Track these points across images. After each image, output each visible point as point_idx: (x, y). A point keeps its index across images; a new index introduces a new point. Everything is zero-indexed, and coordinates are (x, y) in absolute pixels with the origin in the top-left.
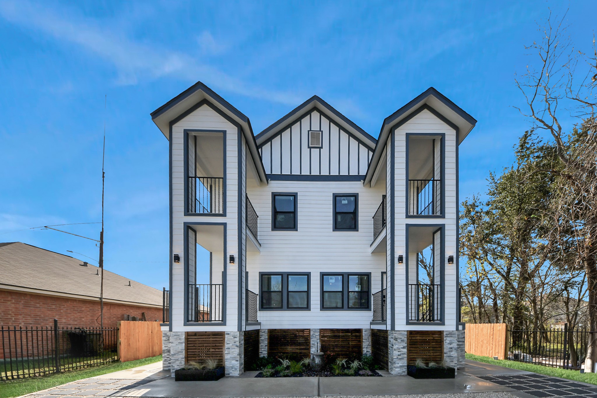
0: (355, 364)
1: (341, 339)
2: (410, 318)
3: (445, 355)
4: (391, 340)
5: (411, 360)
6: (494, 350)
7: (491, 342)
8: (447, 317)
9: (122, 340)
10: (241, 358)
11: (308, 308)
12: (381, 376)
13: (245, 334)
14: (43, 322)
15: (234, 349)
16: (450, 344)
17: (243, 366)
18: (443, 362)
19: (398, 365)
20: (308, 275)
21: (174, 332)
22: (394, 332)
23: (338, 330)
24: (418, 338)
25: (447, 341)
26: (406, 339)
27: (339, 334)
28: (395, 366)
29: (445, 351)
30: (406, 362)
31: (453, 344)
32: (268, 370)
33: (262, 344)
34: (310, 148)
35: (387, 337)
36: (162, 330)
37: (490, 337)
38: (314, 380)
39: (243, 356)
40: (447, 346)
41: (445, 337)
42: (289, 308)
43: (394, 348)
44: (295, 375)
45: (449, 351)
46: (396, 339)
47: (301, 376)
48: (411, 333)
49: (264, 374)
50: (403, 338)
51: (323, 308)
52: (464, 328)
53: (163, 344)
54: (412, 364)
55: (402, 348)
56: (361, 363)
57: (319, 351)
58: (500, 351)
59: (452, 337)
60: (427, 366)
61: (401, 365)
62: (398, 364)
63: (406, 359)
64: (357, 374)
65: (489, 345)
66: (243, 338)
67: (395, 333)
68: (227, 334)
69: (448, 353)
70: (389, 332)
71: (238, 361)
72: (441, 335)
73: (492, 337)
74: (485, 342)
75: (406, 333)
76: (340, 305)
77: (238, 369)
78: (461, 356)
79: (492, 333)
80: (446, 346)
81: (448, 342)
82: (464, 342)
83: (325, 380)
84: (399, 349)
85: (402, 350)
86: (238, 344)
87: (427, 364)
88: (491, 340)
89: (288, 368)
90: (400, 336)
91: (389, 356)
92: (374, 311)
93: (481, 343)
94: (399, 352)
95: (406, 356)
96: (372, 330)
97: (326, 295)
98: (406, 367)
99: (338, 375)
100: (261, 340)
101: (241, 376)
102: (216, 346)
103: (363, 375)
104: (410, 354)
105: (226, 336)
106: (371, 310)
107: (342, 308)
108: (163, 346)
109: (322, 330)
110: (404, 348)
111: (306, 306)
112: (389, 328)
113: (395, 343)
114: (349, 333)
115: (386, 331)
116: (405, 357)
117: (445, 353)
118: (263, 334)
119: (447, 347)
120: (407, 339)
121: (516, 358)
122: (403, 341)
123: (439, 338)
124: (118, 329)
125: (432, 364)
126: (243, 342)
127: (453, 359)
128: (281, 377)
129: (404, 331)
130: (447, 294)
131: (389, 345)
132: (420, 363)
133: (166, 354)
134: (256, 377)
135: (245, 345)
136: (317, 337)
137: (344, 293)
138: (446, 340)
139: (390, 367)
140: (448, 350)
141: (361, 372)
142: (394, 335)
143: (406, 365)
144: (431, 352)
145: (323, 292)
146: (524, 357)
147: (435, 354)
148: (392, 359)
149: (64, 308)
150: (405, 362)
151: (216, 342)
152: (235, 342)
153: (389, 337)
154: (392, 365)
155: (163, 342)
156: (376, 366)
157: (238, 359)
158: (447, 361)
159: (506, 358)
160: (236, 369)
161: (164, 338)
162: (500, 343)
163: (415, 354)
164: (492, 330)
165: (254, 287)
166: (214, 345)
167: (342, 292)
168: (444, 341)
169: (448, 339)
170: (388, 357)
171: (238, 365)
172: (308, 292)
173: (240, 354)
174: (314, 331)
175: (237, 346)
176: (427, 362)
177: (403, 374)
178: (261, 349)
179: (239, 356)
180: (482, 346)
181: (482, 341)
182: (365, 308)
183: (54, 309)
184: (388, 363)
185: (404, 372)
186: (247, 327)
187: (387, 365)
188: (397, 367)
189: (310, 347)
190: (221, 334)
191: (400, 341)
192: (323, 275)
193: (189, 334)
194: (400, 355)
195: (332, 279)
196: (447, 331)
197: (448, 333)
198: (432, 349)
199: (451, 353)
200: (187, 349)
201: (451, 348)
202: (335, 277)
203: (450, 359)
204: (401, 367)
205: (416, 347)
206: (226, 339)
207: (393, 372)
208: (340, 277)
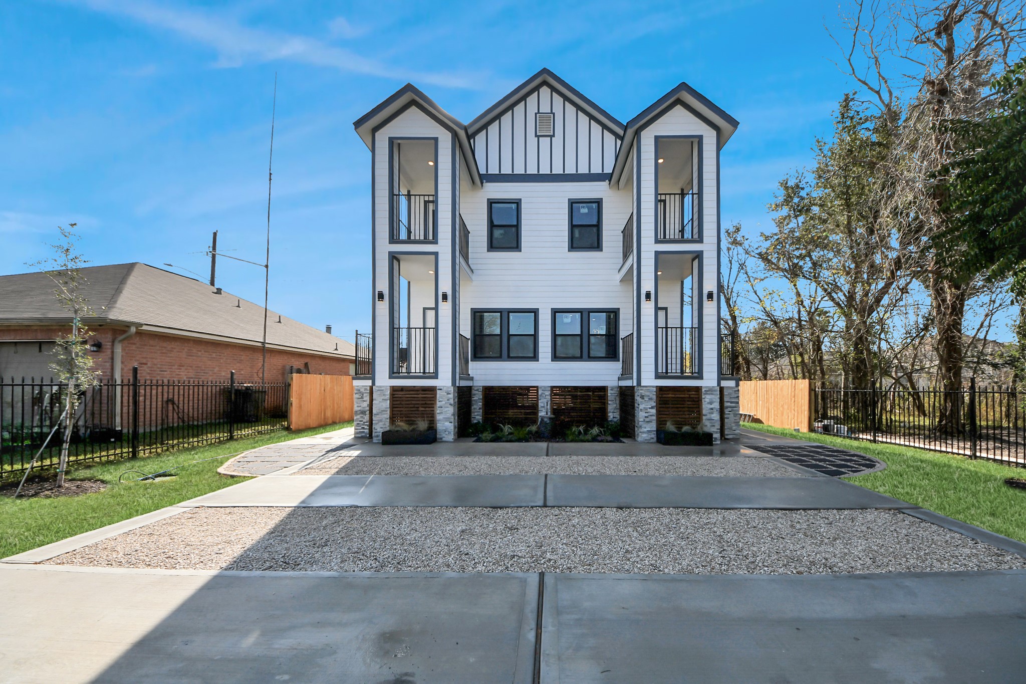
0: (595, 431)
1: (579, 401)
2: (669, 371)
3: (704, 418)
4: (638, 398)
5: (660, 423)
6: (796, 418)
7: (793, 408)
8: (705, 369)
9: (293, 400)
10: (455, 419)
11: (535, 357)
12: (624, 442)
13: (458, 390)
14: (203, 376)
15: (448, 407)
16: (711, 403)
17: (456, 430)
18: (699, 427)
19: (645, 430)
20: (535, 312)
21: (378, 387)
22: (640, 388)
24: (670, 395)
26: (654, 397)
28: (642, 431)
29: (704, 412)
30: (655, 425)
31: (715, 404)
32: (487, 435)
33: (475, 407)
35: (633, 396)
36: (354, 385)
37: (791, 399)
38: (543, 445)
39: (456, 418)
41: (704, 394)
42: (510, 358)
43: (640, 408)
44: (520, 440)
45: (710, 413)
46: (642, 397)
47: (527, 441)
48: (661, 389)
49: (484, 438)
50: (651, 396)
51: (555, 357)
52: (737, 385)
53: (355, 403)
54: (663, 429)
55: (649, 408)
56: (602, 430)
57: (549, 414)
58: (803, 420)
59: (712, 394)
60: (680, 431)
61: (649, 429)
62: (646, 428)
63: (655, 421)
64: (594, 439)
65: (791, 412)
66: (456, 395)
67: (642, 390)
68: (439, 389)
69: (708, 414)
70: (636, 388)
71: (451, 422)
72: (698, 391)
73: (793, 399)
74: (786, 407)
75: (655, 389)
76: (577, 354)
77: (452, 433)
78: (734, 422)
79: (793, 394)
80: (706, 407)
81: (707, 400)
82: (738, 403)
83: (555, 445)
84: (647, 410)
85: (649, 410)
86: (452, 401)
87: (679, 428)
88: (793, 405)
89: (510, 434)
90: (648, 394)
91: (636, 419)
92: (623, 362)
93: (781, 409)
94: (646, 413)
95: (654, 418)
96: (621, 387)
97: (559, 340)
98: (655, 432)
99: (572, 441)
100: (475, 400)
101: (455, 440)
102: (426, 404)
103: (602, 441)
104: (660, 416)
105: (438, 392)
106: (619, 361)
107: (580, 358)
108: (355, 406)
109: (552, 388)
110: (652, 408)
111: (532, 355)
112: (635, 384)
113: (641, 402)
114: (590, 391)
115: (633, 387)
116: (653, 420)
117: (704, 415)
118: (477, 392)
120: (657, 397)
121: (826, 430)
122: (651, 399)
123: (696, 396)
124: (289, 386)
125: (686, 428)
126: (456, 400)
127: (714, 423)
128: (504, 442)
129: (653, 387)
130: (706, 340)
131: (636, 405)
132: (671, 427)
133: (358, 417)
134: (474, 442)
135: (458, 404)
136: (546, 396)
137: (585, 336)
138: (704, 398)
139: (636, 434)
140: (707, 412)
141: (599, 438)
142: (641, 391)
143: (655, 429)
144: (686, 413)
145: (555, 336)
146: (837, 430)
147: (691, 416)
148: (639, 421)
149: (224, 356)
150: (653, 426)
151: (425, 399)
152: (448, 400)
153: (636, 394)
154: (638, 430)
155: (355, 400)
156: (622, 434)
157: (452, 420)
158: (706, 426)
159: (811, 429)
160: (449, 433)
161: (357, 396)
162: (803, 408)
163: (665, 416)
164: (793, 390)
165: (466, 329)
166: (424, 402)
167: (581, 336)
168: (703, 400)
169: (708, 397)
170: (634, 422)
171: (452, 428)
172: (535, 336)
173: (454, 415)
174: (543, 388)
175: (451, 405)
176: (679, 425)
177: (652, 441)
178: (475, 412)
179: (453, 417)
180: (782, 414)
181: (782, 406)
182: (612, 358)
183: (214, 358)
184: (635, 428)
185: (653, 438)
186: (461, 381)
187: (634, 431)
188: (644, 432)
189: (538, 410)
190: (432, 390)
191: (647, 399)
192: (555, 312)
193: (394, 390)
194: (647, 417)
195: (567, 317)
196: (706, 387)
197: (707, 389)
198: (687, 409)
199: (713, 415)
200: (393, 407)
201: (712, 409)
202: (571, 315)
203: (711, 423)
204: (649, 431)
205: (667, 408)
206: (438, 396)
207: (639, 439)
208: (578, 315)
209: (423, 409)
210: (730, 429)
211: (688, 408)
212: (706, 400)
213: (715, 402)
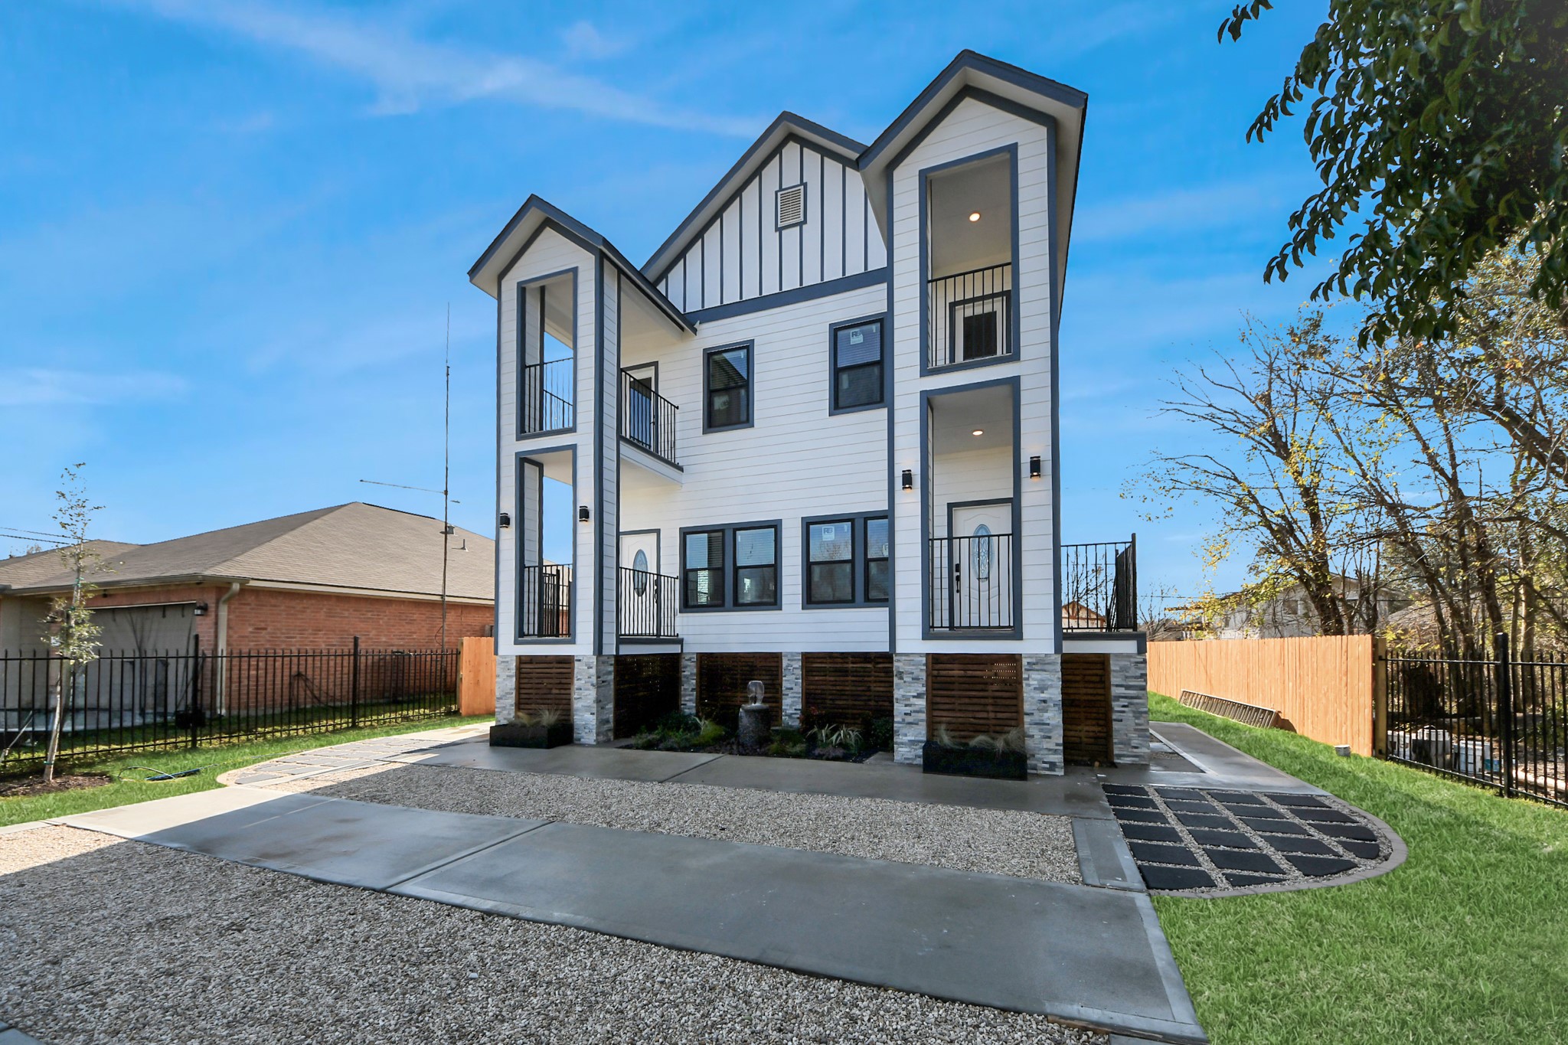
1: (850, 678)
3: (1027, 719)
5: (932, 726)
6: (1349, 723)
7: (1344, 699)
8: (1027, 618)
9: (465, 674)
11: (775, 603)
12: (860, 762)
13: (618, 661)
15: (589, 689)
16: (1041, 688)
17: (610, 725)
19: (905, 739)
20: (775, 526)
21: (502, 656)
22: (895, 658)
23: (844, 656)
24: (956, 673)
25: (1031, 681)
26: (923, 675)
27: (846, 665)
28: (898, 740)
29: (1027, 707)
30: (924, 731)
31: (1051, 690)
33: (686, 686)
34: (779, 230)
37: (1340, 680)
40: (1032, 694)
41: (1027, 670)
42: (742, 606)
43: (896, 696)
45: (1040, 710)
46: (900, 675)
48: (935, 659)
49: (634, 741)
50: (917, 673)
54: (933, 739)
55: (914, 697)
58: (1362, 728)
59: (1044, 669)
60: (964, 745)
61: (914, 739)
62: (906, 735)
63: (925, 723)
66: (611, 669)
67: (899, 661)
69: (1033, 713)
71: (593, 714)
72: (1014, 664)
73: (1344, 679)
74: (1331, 696)
75: (924, 660)
76: (847, 593)
77: (594, 731)
78: (1136, 730)
79: (1344, 666)
80: (1030, 697)
81: (1034, 683)
83: (722, 761)
84: (908, 699)
85: (916, 701)
86: (594, 680)
87: (966, 740)
88: (1344, 692)
90: (910, 668)
94: (906, 706)
95: (924, 716)
97: (816, 570)
98: (923, 745)
100: (685, 676)
104: (932, 713)
109: (806, 656)
110: (919, 696)
111: (769, 600)
113: (898, 684)
114: (869, 662)
116: (922, 720)
117: (1027, 714)
118: (689, 663)
119: (1033, 698)
120: (927, 676)
121: (1422, 754)
122: (916, 679)
123: (1010, 674)
124: (458, 653)
125: (978, 740)
126: (611, 677)
127: (1050, 731)
129: (920, 655)
130: (1026, 559)
132: (944, 737)
136: (796, 671)
138: (1028, 679)
140: (1035, 707)
142: (897, 664)
143: (926, 739)
144: (990, 708)
145: (808, 566)
147: (1000, 715)
150: (920, 733)
152: (590, 677)
158: (1029, 736)
163: (940, 713)
164: (1344, 658)
167: (851, 562)
168: (1024, 683)
169: (1035, 675)
172: (775, 568)
174: (789, 657)
175: (593, 685)
177: (917, 761)
178: (686, 695)
185: (919, 757)
186: (624, 647)
188: (902, 744)
189: (782, 694)
190: (567, 661)
191: (910, 680)
192: (808, 523)
193: (522, 661)
194: (909, 714)
195: (827, 531)
196: (1030, 656)
197: (1034, 660)
198: (990, 701)
199: (1046, 715)
200: (519, 688)
201: (1045, 701)
202: (832, 527)
203: (1041, 730)
204: (912, 742)
205: (953, 697)
206: (576, 671)
207: (897, 757)
208: (847, 526)
209: (557, 691)
210: (1126, 743)
211: (994, 698)
212: (1031, 682)
213: (1051, 686)
